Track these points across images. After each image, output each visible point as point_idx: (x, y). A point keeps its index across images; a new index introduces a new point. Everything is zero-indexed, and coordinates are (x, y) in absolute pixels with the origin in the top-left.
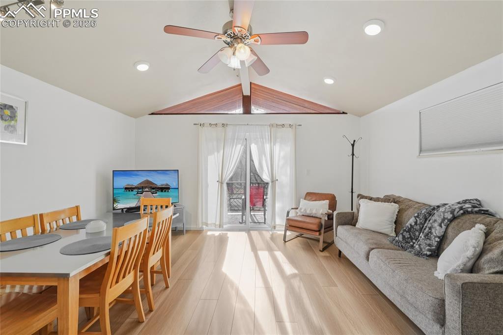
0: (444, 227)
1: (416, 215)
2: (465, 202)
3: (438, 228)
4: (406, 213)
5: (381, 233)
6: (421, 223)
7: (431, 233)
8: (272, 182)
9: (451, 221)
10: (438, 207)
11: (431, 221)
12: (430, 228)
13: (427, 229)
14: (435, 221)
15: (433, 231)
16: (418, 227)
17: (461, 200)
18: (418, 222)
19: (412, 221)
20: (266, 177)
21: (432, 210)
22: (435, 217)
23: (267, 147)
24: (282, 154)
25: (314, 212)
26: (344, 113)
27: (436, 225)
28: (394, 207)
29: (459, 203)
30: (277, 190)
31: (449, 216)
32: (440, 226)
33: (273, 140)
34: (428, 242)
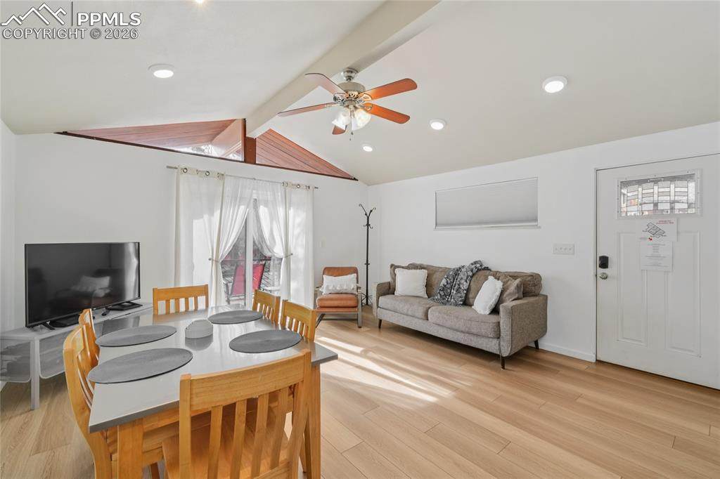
0: (468, 282)
1: (446, 276)
2: (475, 263)
3: (465, 283)
4: (435, 276)
5: (417, 297)
6: (451, 282)
7: (460, 288)
8: (287, 257)
9: (472, 277)
10: (460, 268)
11: (459, 279)
12: (459, 285)
13: (457, 286)
14: (462, 279)
15: (461, 286)
16: (448, 286)
17: (472, 262)
18: (449, 282)
19: (444, 282)
20: (278, 251)
21: (457, 272)
22: (461, 275)
23: (281, 211)
24: (298, 220)
25: (345, 287)
26: (355, 179)
27: (463, 281)
28: (424, 273)
29: (472, 264)
30: (292, 266)
31: (470, 274)
32: (466, 281)
33: (287, 203)
34: (459, 295)
